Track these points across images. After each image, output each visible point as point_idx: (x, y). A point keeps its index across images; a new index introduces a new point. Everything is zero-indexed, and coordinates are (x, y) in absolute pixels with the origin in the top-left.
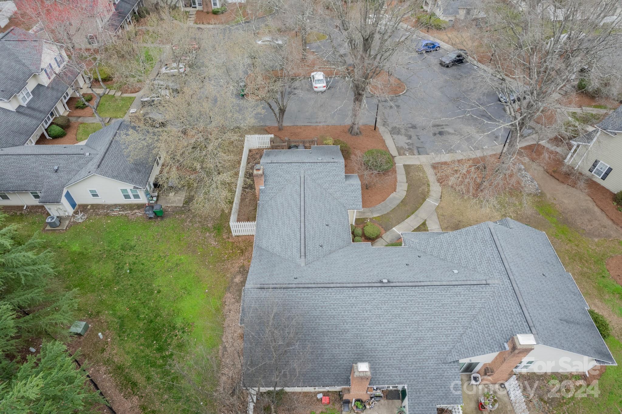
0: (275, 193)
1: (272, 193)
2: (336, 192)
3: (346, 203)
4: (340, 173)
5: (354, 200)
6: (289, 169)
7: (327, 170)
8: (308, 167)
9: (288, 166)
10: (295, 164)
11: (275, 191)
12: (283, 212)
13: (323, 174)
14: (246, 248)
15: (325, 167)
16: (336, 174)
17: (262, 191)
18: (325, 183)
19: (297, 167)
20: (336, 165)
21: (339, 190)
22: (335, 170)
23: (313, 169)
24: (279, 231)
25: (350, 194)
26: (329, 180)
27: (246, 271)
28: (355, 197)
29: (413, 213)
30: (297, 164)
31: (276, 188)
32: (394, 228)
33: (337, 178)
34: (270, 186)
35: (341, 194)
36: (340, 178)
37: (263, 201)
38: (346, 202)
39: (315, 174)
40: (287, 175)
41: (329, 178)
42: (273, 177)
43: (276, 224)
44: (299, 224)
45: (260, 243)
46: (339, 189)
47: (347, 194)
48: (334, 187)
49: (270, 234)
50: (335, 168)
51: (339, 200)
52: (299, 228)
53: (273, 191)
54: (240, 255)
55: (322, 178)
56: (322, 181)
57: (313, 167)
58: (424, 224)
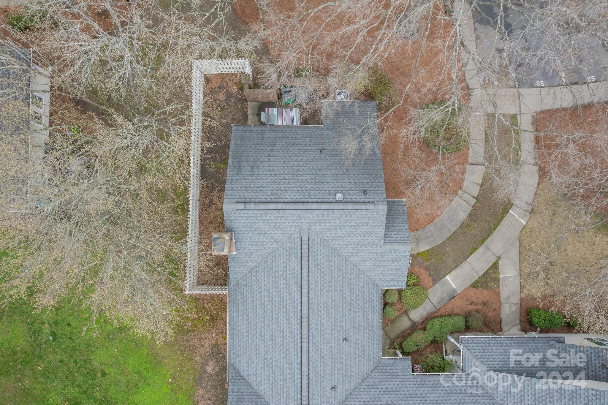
0: (255, 261)
1: (251, 261)
2: (364, 262)
3: (380, 279)
4: (375, 229)
5: (395, 274)
6: (279, 220)
7: (353, 223)
8: (316, 218)
9: (278, 215)
10: (291, 212)
11: (257, 258)
12: (272, 311)
13: (344, 230)
15: (348, 218)
16: (367, 232)
17: (233, 258)
18: (347, 246)
19: (294, 218)
20: (369, 215)
21: (371, 259)
22: (368, 224)
23: (325, 221)
24: (266, 353)
25: (389, 264)
26: (355, 240)
28: (397, 269)
29: (482, 243)
30: (295, 212)
31: (258, 253)
32: (445, 278)
33: (370, 238)
34: (246, 251)
35: (374, 264)
36: (374, 238)
37: (236, 274)
38: (381, 277)
39: (329, 230)
40: (276, 232)
41: (355, 238)
42: (250, 235)
43: (261, 334)
44: (299, 354)
46: (371, 256)
47: (384, 264)
48: (362, 254)
49: (253, 351)
50: (367, 220)
51: (369, 274)
52: (299, 362)
53: (252, 258)
55: (342, 238)
56: (341, 243)
57: (325, 218)
58: (495, 266)
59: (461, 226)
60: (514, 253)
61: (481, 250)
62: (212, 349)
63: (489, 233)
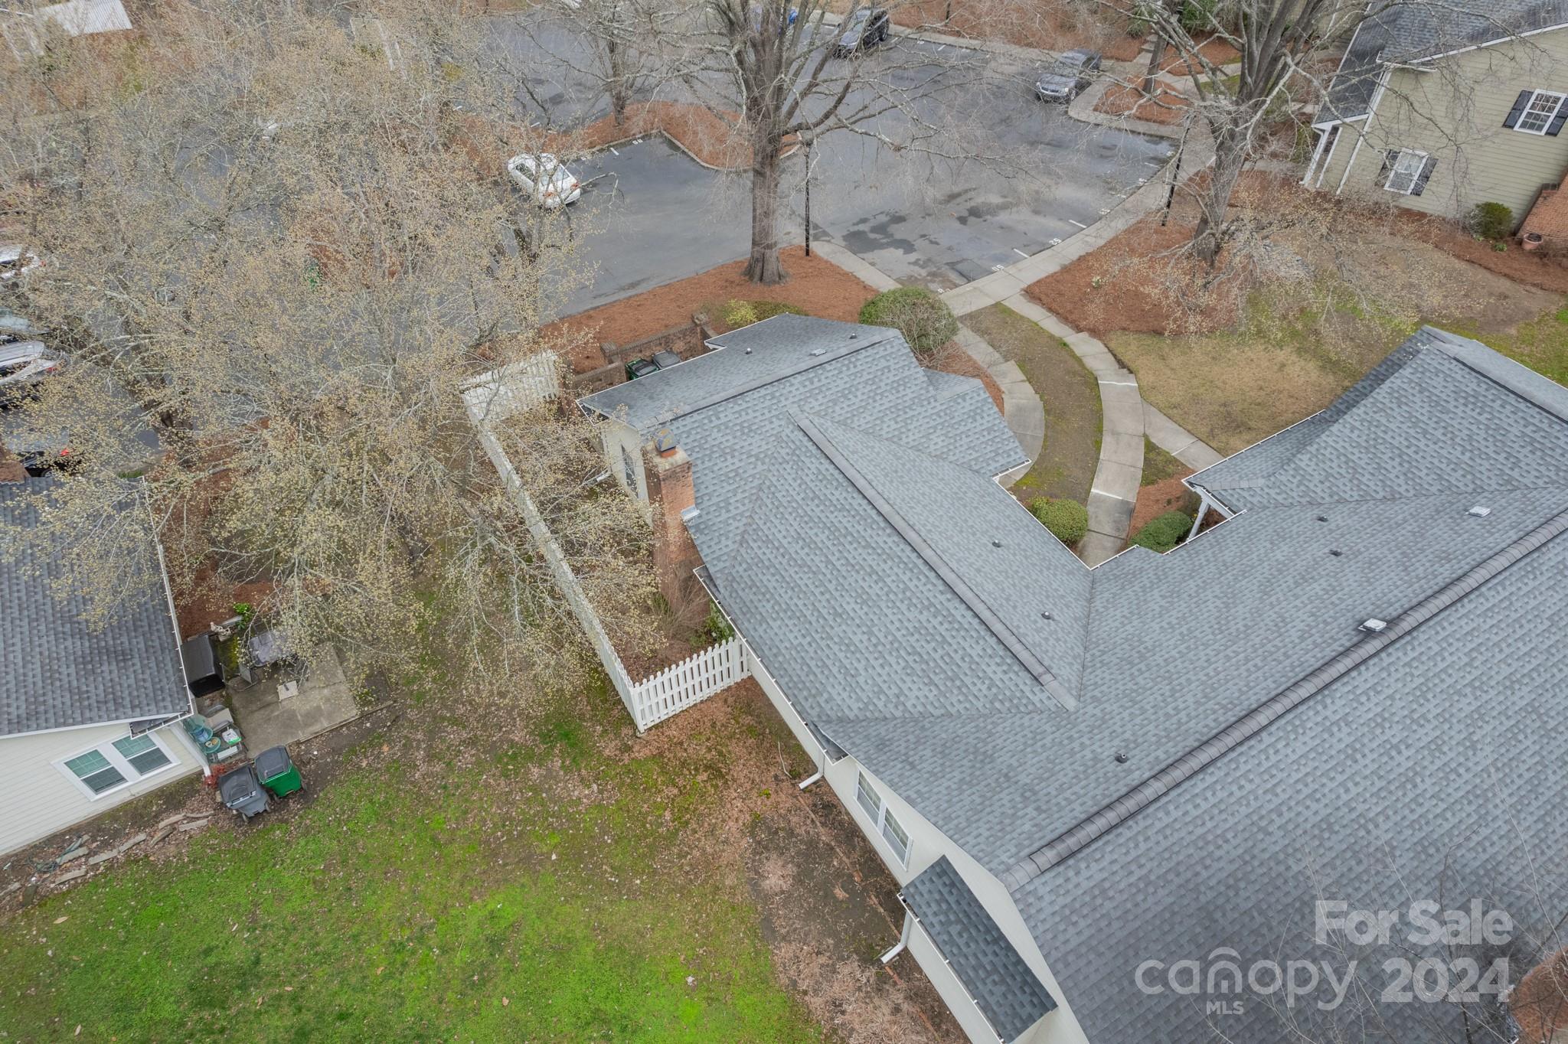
0: (741, 514)
1: (734, 518)
2: (927, 436)
3: (976, 459)
4: (907, 373)
5: (992, 440)
6: (744, 417)
7: (866, 377)
8: (802, 390)
9: (737, 408)
10: (756, 395)
11: (742, 509)
12: (829, 562)
13: (859, 393)
14: (720, 753)
15: (853, 370)
16: (897, 382)
17: (697, 526)
18: (881, 419)
19: (767, 403)
20: (882, 353)
21: (935, 428)
22: (888, 367)
23: (819, 388)
24: (870, 633)
25: (969, 426)
26: (887, 405)
27: (781, 834)
28: (989, 430)
29: (1100, 431)
30: (763, 391)
31: (739, 496)
32: (1093, 490)
33: (908, 391)
34: (715, 500)
35: (945, 435)
36: (914, 388)
37: (718, 559)
38: (975, 455)
39: (835, 402)
40: (749, 440)
41: (885, 400)
42: (707, 464)
43: (837, 614)
44: (932, 575)
45: (827, 707)
46: (933, 423)
47: (962, 429)
48: (915, 424)
49: (841, 655)
50: (883, 363)
51: (951, 458)
52: (941, 588)
53: (734, 512)
54: (716, 787)
55: (865, 407)
56: (869, 418)
57: (817, 384)
58: (1150, 447)
59: (1047, 427)
60: (1160, 420)
61: (1107, 440)
62: (752, 835)
63: (1098, 416)
